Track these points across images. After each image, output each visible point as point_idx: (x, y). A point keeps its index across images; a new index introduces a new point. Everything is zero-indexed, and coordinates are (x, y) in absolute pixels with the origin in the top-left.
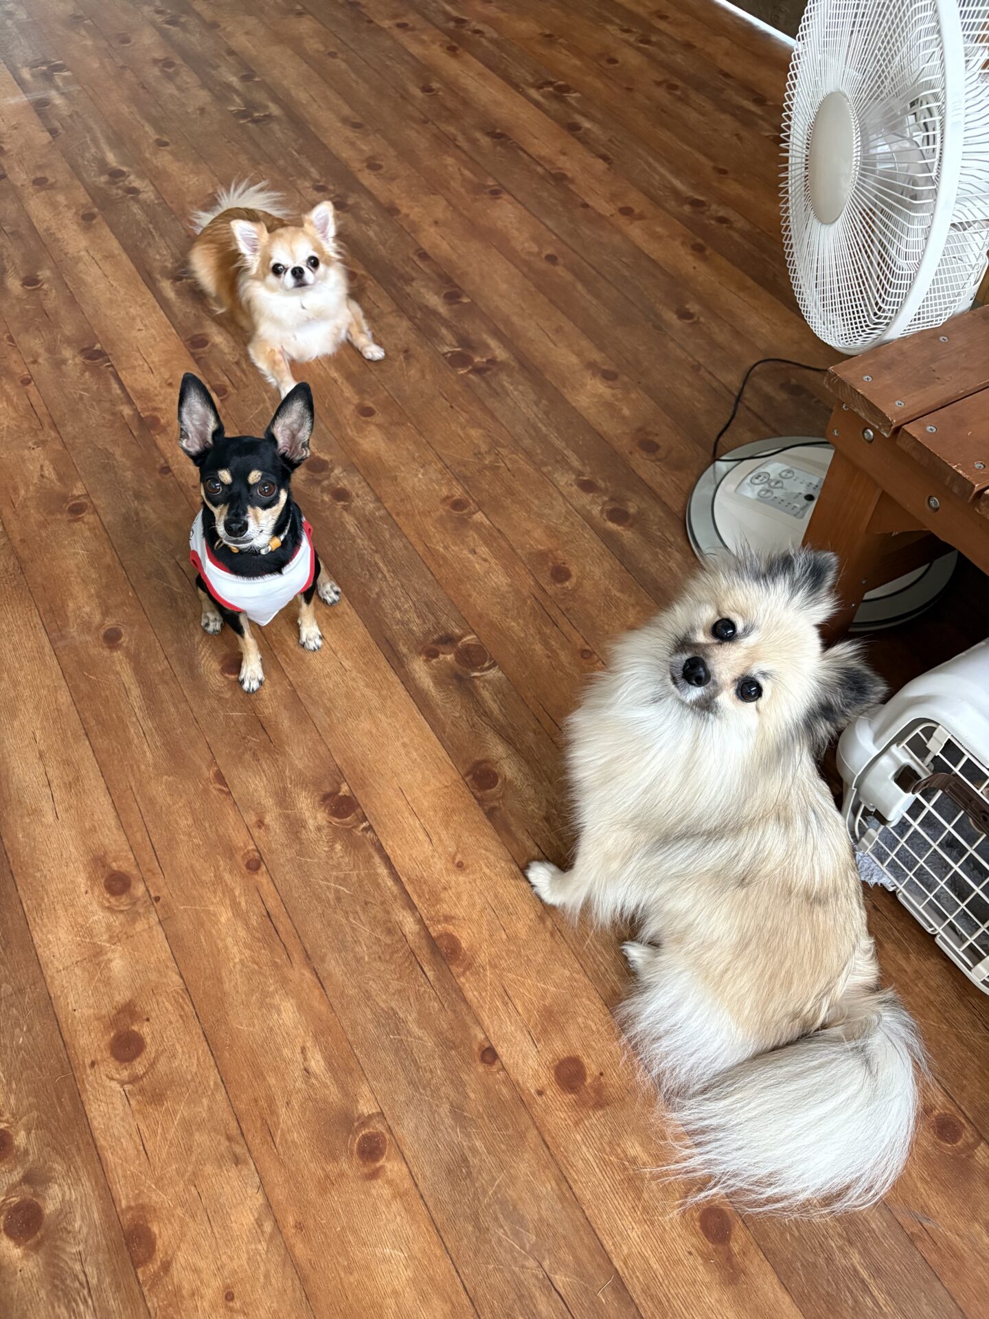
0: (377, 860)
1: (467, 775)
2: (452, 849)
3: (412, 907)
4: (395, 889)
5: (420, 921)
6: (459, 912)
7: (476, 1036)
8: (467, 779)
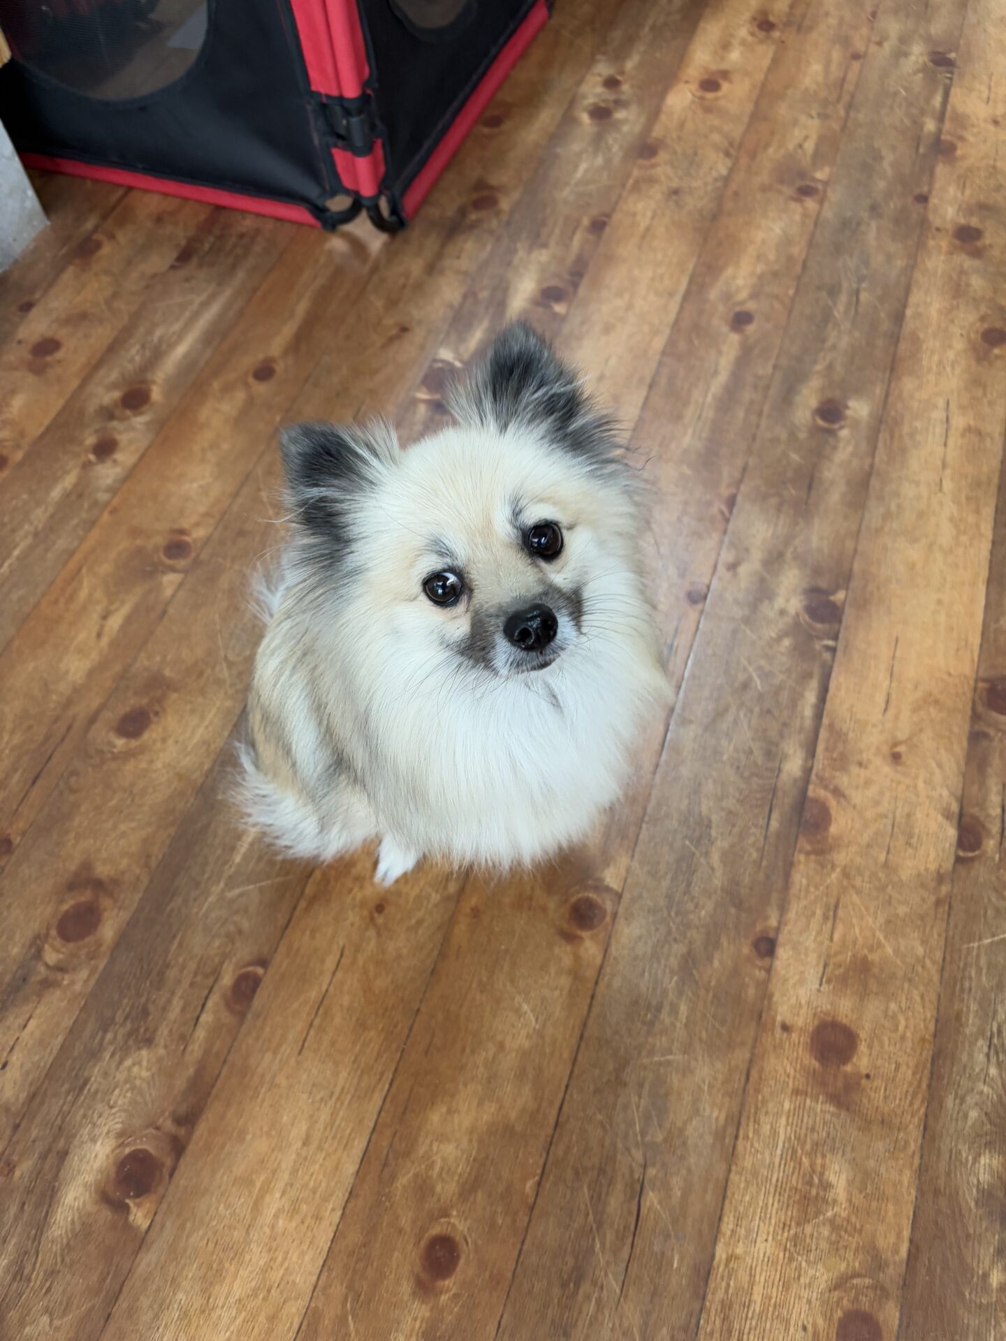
0: (814, 684)
1: (984, 680)
2: (901, 736)
3: (811, 752)
4: (808, 723)
5: (808, 771)
6: (857, 797)
7: (767, 918)
8: (981, 685)
